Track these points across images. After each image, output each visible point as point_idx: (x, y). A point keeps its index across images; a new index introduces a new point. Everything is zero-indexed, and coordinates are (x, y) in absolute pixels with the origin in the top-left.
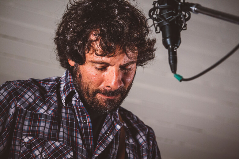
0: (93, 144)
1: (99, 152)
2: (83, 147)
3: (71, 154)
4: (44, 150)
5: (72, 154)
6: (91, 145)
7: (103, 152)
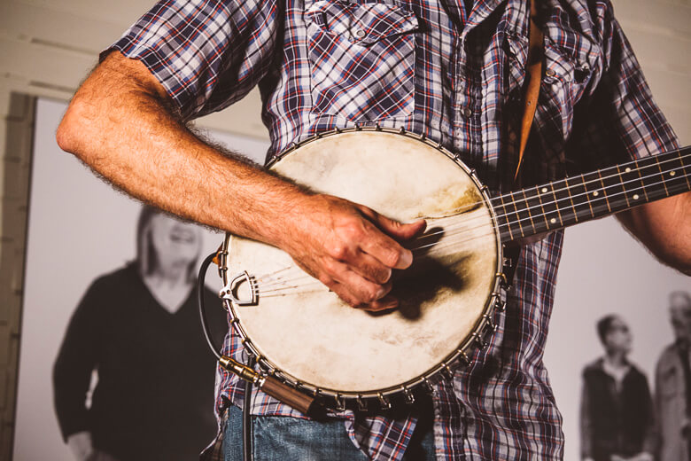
0: (463, 5)
1: (480, 20)
2: (439, 10)
3: (413, 22)
4: (354, 23)
5: (415, 22)
6: (460, 8)
7: (486, 19)
